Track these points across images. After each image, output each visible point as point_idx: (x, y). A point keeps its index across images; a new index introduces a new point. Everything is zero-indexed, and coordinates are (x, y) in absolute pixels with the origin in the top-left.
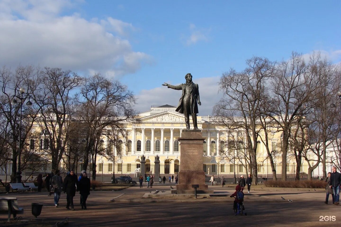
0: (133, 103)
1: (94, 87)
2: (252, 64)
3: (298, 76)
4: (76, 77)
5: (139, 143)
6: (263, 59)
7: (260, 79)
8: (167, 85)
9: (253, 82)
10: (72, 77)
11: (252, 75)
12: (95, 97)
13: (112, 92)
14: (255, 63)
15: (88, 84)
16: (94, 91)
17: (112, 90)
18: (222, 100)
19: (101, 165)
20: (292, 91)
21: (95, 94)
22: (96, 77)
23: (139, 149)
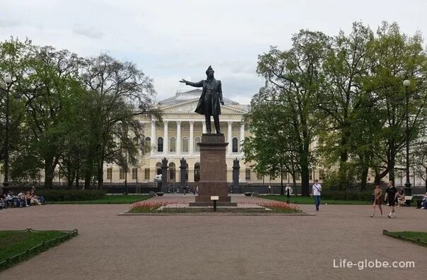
1: (99, 71)
5: (160, 141)
8: (185, 82)
12: (101, 85)
16: (100, 77)
17: (123, 75)
19: (110, 171)
21: (101, 80)
22: (101, 58)
23: (160, 149)
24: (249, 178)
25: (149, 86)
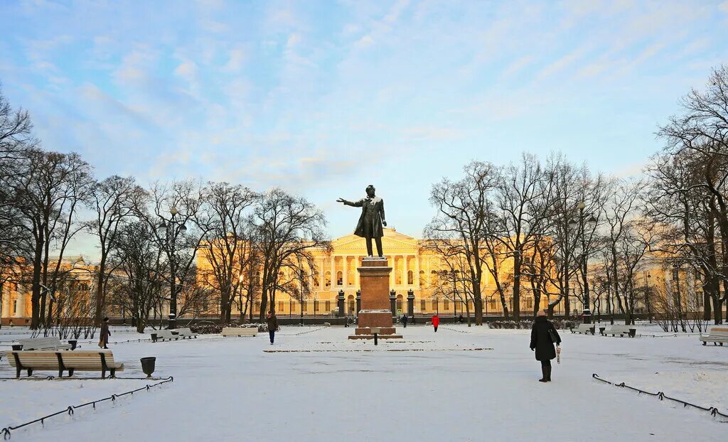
0: (323, 226)
1: (272, 205)
2: (471, 172)
3: (532, 185)
4: (249, 194)
6: (487, 164)
7: (482, 190)
8: (343, 201)
9: (475, 195)
10: (243, 193)
11: (473, 185)
12: (274, 219)
13: (296, 212)
14: (475, 170)
15: (265, 202)
16: (273, 211)
17: (296, 208)
18: (434, 220)
20: (524, 205)
21: (274, 214)
22: (274, 192)
23: (340, 282)
24: (425, 309)
25: (321, 217)
